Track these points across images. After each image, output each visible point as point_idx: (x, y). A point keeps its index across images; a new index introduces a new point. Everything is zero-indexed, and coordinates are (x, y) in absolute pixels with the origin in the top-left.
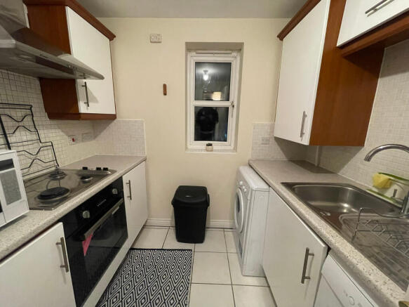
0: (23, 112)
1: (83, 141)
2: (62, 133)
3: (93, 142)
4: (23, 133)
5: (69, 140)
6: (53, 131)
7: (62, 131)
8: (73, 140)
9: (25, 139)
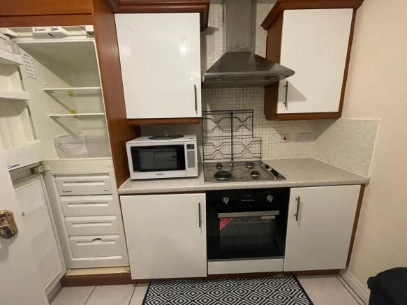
0: (248, 115)
1: (297, 141)
2: (275, 132)
3: (312, 143)
4: (245, 130)
5: (280, 138)
6: (267, 129)
7: (277, 130)
8: (285, 139)
9: (244, 133)
